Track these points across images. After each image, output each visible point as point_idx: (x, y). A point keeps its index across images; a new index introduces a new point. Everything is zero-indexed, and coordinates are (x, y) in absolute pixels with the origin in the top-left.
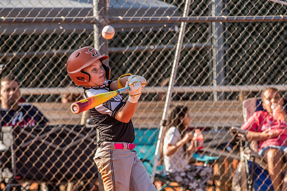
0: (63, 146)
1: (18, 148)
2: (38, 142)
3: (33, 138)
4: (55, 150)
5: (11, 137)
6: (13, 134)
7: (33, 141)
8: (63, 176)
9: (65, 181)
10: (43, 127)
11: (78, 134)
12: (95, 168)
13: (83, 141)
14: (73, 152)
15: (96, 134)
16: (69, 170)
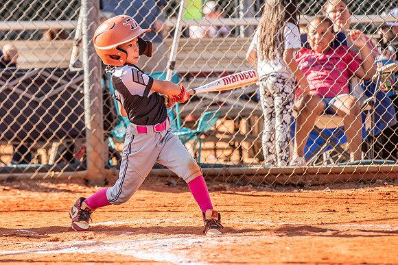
0: (40, 95)
2: (8, 91)
3: (1, 86)
7: (1, 89)
8: (41, 134)
9: (42, 140)
10: (14, 70)
11: (59, 80)
12: (82, 125)
13: (65, 89)
14: (53, 104)
15: (82, 81)
16: (47, 126)
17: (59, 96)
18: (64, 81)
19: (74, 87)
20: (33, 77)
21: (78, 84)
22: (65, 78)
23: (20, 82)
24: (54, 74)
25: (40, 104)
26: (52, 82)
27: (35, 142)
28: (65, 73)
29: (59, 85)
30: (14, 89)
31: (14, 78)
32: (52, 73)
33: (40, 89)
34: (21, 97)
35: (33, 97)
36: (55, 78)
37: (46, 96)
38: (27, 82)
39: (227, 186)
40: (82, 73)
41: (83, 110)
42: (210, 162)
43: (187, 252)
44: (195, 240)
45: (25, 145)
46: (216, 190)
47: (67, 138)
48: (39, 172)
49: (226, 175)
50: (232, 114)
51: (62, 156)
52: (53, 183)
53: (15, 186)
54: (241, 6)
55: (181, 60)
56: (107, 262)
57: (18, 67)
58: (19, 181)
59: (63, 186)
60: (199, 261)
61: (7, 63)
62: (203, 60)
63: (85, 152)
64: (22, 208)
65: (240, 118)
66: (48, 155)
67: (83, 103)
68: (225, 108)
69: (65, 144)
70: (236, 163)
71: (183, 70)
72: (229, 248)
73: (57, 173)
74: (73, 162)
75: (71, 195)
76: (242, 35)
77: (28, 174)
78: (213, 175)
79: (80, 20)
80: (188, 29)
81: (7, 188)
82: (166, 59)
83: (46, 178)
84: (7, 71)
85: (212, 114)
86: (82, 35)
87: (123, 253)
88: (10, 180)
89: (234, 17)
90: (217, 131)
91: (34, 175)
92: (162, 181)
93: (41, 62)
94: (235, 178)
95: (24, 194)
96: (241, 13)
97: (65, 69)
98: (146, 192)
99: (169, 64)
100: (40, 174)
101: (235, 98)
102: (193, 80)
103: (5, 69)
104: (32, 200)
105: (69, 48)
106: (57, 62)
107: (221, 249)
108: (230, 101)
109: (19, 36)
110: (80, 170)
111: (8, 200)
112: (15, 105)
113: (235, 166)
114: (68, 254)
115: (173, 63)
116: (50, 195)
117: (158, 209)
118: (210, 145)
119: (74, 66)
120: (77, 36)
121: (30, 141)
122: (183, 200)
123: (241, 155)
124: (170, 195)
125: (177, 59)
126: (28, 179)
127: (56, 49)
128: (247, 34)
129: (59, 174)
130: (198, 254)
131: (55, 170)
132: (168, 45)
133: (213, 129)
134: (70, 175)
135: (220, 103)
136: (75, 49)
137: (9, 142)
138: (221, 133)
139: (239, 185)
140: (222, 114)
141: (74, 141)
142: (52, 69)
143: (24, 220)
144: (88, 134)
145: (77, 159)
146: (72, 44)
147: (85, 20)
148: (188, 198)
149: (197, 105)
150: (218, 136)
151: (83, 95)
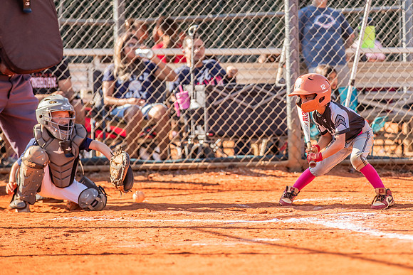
0: (254, 104)
1: (211, 105)
2: (230, 100)
3: (225, 97)
4: (246, 108)
5: (204, 95)
6: (206, 92)
7: (225, 100)
8: (254, 133)
9: (255, 138)
10: (234, 85)
11: (268, 93)
12: (284, 126)
13: (273, 99)
14: (264, 110)
15: (285, 93)
16: (259, 127)
17: (268, 104)
18: (272, 94)
19: (279, 98)
20: (249, 90)
21: (282, 96)
22: (273, 91)
23: (239, 94)
24: (265, 88)
25: (254, 111)
26: (263, 94)
27: (250, 139)
28: (273, 87)
29: (268, 97)
30: (235, 99)
31: (235, 91)
32: (263, 87)
33: (254, 99)
34: (239, 105)
35: (249, 106)
36: (265, 91)
37: (259, 105)
38: (244, 94)
39: (393, 173)
40: (285, 88)
41: (286, 116)
42: (380, 155)
43: (363, 222)
44: (369, 213)
45: (243, 141)
46: (384, 176)
47: (274, 136)
48: (253, 161)
49: (392, 165)
50: (397, 120)
51: (269, 150)
52: (263, 169)
53: (235, 172)
54: (404, 39)
55: (359, 78)
56: (304, 229)
57: (238, 83)
58: (238, 168)
59: (270, 172)
60: (372, 229)
61: (229, 79)
62: (376, 79)
63: (287, 146)
64: (240, 188)
65: (403, 122)
66: (260, 148)
67: (285, 110)
68: (392, 114)
69: (272, 141)
70: (400, 156)
71: (361, 86)
72: (395, 219)
73: (266, 162)
74: (278, 154)
75: (277, 179)
76: (405, 60)
77: (244, 163)
78: (382, 165)
79: (284, 47)
80: (365, 55)
81: (228, 173)
82: (349, 78)
83: (258, 166)
84: (229, 85)
85: (382, 119)
86: (285, 59)
87: (315, 223)
88: (231, 167)
89: (398, 47)
90: (385, 132)
91: (249, 164)
92: (344, 169)
93: (254, 79)
94: (399, 167)
95: (241, 178)
96: (404, 44)
97: (273, 85)
98: (332, 177)
99: (350, 82)
100: (254, 163)
101: (399, 107)
102: (368, 93)
103: (228, 84)
104: (248, 182)
105: (276, 69)
106: (266, 79)
107: (389, 221)
108: (396, 110)
109: (238, 60)
110: (283, 160)
111: (229, 182)
112: (235, 111)
113: (399, 158)
114: (274, 223)
115: (353, 81)
116: (261, 178)
117: (341, 190)
118: (380, 142)
119: (279, 83)
120: (281, 60)
121: (246, 138)
122: (360, 183)
123: (403, 149)
124: (350, 179)
125: (356, 78)
126: (244, 166)
127: (266, 69)
128: (408, 59)
129: (267, 163)
130: (371, 224)
131: (264, 160)
132: (350, 67)
133: (382, 130)
134: (276, 163)
135: (388, 111)
136: (280, 70)
137: (231, 139)
138: (389, 133)
139: (401, 172)
140: (389, 119)
141: (279, 138)
142: (263, 85)
143: (241, 198)
144: (289, 133)
145: (281, 152)
146: (277, 66)
147: (288, 48)
148: (363, 181)
149: (371, 112)
150: (386, 135)
151: (286, 104)
